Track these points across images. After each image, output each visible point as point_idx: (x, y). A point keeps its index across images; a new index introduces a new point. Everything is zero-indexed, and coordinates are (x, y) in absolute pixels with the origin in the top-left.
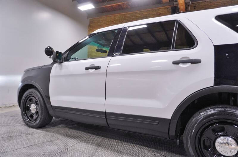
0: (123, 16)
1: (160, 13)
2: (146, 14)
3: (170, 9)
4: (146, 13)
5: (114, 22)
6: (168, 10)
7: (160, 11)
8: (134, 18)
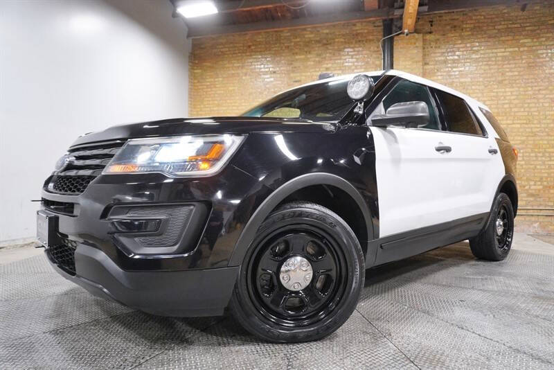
1: (359, 32)
2: (327, 34)
4: (327, 31)
5: (253, 47)
6: (375, 26)
7: (357, 28)
8: (298, 40)
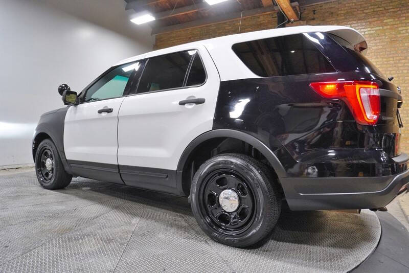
0: (206, 30)
1: (262, 22)
3: (276, 16)
5: (192, 38)
6: (273, 17)
7: (261, 20)
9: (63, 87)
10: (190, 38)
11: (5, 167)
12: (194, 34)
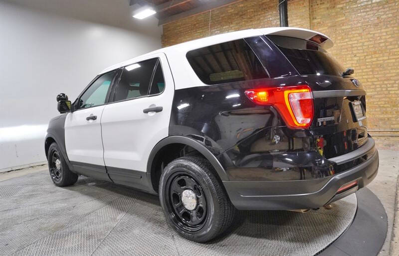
9: (61, 96)
10: (195, 25)
11: (32, 165)
12: (199, 21)
